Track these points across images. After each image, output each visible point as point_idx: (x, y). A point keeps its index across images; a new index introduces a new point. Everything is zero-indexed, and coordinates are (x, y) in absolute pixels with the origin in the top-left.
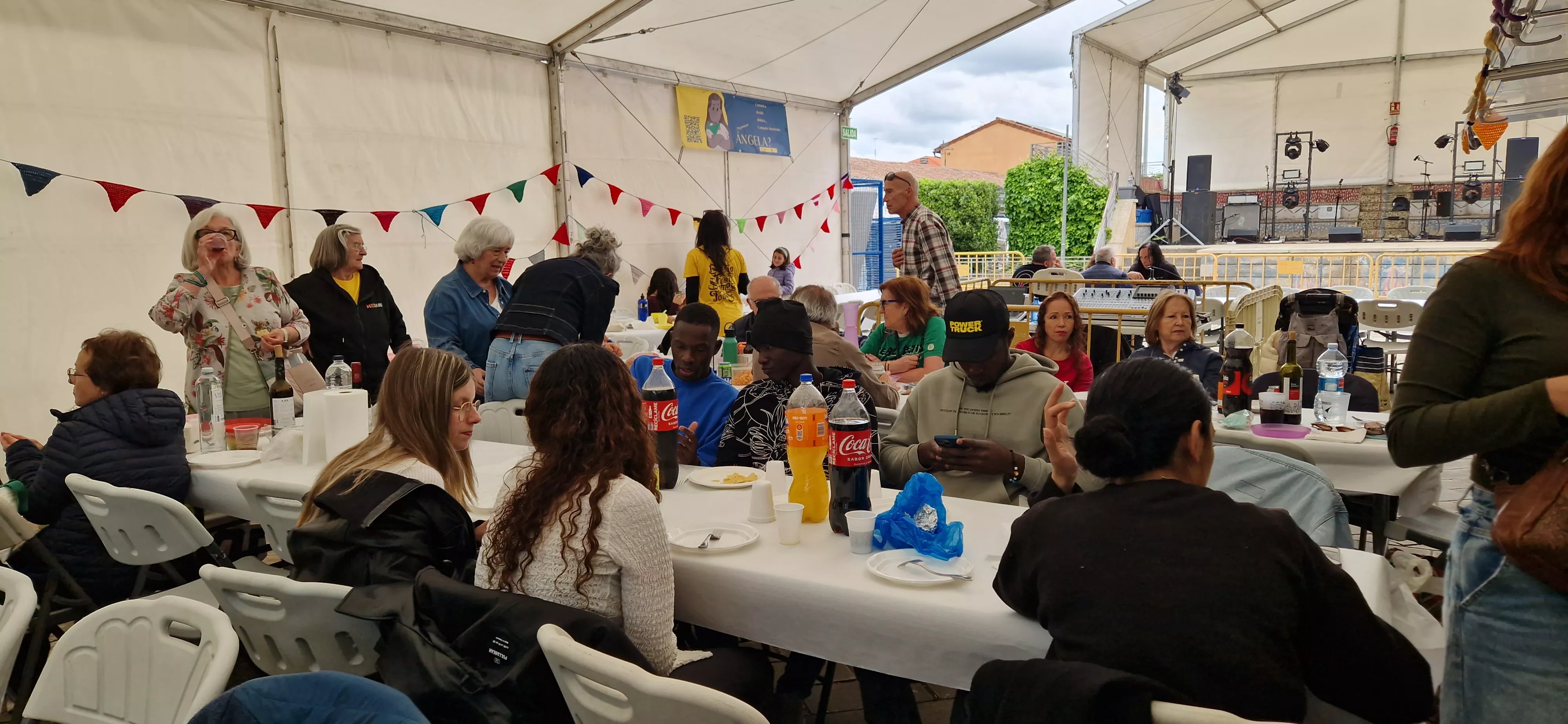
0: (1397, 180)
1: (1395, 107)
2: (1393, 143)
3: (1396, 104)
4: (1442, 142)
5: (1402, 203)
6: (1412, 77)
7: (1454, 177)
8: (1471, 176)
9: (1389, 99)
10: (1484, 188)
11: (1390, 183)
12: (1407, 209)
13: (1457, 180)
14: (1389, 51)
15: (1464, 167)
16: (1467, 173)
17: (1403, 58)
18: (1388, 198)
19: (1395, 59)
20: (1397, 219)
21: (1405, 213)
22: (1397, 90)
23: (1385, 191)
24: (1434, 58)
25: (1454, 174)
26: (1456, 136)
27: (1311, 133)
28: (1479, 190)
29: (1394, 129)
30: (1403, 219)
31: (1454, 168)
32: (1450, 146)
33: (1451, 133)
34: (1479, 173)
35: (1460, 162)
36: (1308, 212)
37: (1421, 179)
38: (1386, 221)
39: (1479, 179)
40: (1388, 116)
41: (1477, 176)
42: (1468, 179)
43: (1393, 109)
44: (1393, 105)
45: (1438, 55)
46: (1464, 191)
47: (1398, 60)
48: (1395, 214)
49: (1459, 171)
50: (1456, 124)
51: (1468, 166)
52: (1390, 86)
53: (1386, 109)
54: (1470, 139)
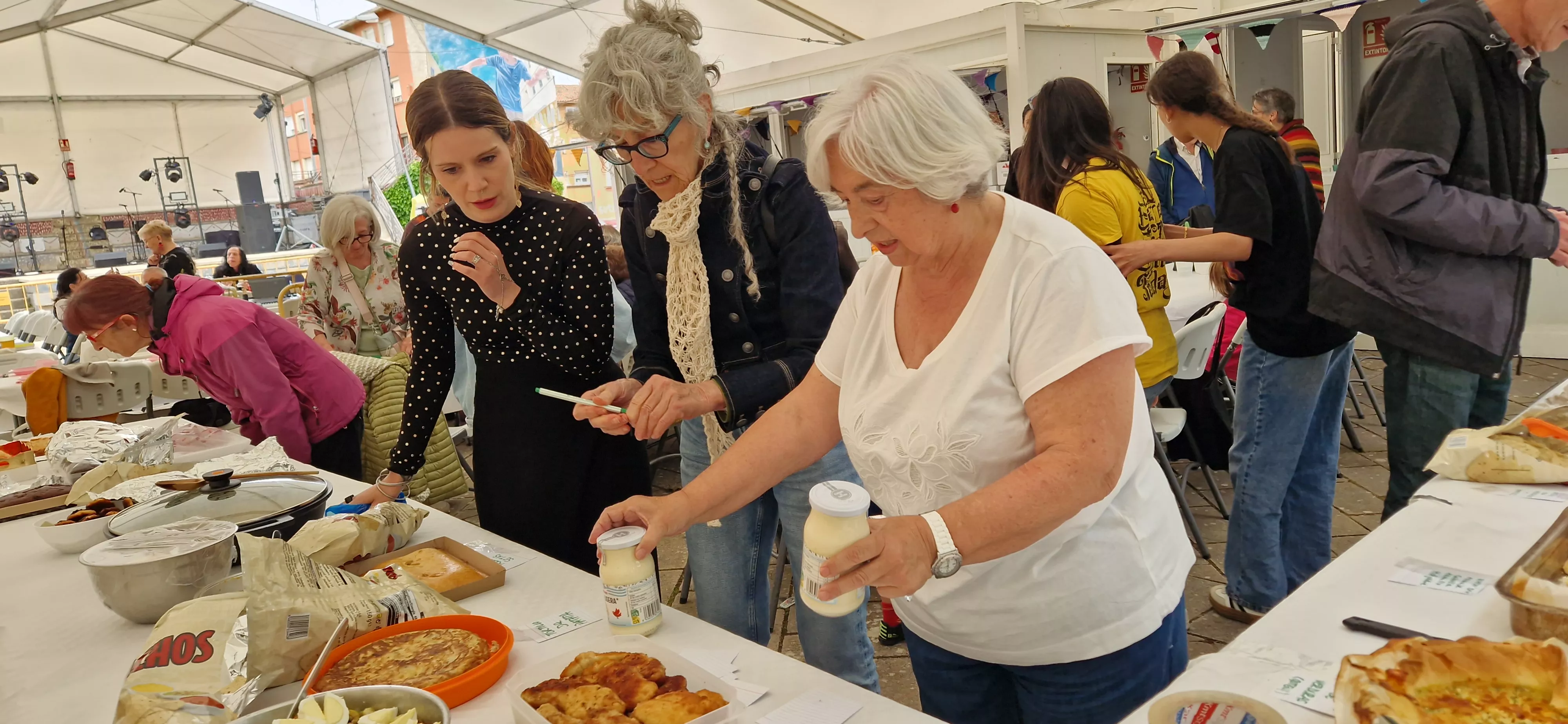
0: (83, 212)
1: (64, 144)
2: (71, 177)
3: (65, 141)
4: (146, 176)
5: (98, 233)
6: (73, 118)
7: (164, 206)
8: (178, 205)
9: (56, 137)
10: (191, 216)
11: (78, 216)
12: (105, 238)
13: (167, 208)
14: (44, 91)
15: (170, 197)
16: (175, 202)
17: (60, 98)
18: (81, 229)
19: (52, 98)
20: (101, 247)
21: (104, 241)
22: (60, 128)
23: (75, 223)
24: (90, 100)
25: (163, 203)
26: (157, 170)
27: (15, 166)
28: (188, 217)
29: (69, 165)
30: (106, 247)
31: (162, 199)
32: (153, 179)
33: (152, 168)
34: (185, 202)
35: (166, 194)
36: (32, 243)
37: (122, 210)
38: (91, 250)
39: (186, 207)
40: (58, 151)
41: (183, 205)
42: (176, 207)
43: (62, 145)
44: (62, 141)
45: (93, 98)
46: (177, 219)
47: (55, 100)
48: (96, 244)
49: (167, 201)
50: (155, 160)
51: (174, 196)
52: (54, 123)
53: (56, 145)
54: (170, 173)
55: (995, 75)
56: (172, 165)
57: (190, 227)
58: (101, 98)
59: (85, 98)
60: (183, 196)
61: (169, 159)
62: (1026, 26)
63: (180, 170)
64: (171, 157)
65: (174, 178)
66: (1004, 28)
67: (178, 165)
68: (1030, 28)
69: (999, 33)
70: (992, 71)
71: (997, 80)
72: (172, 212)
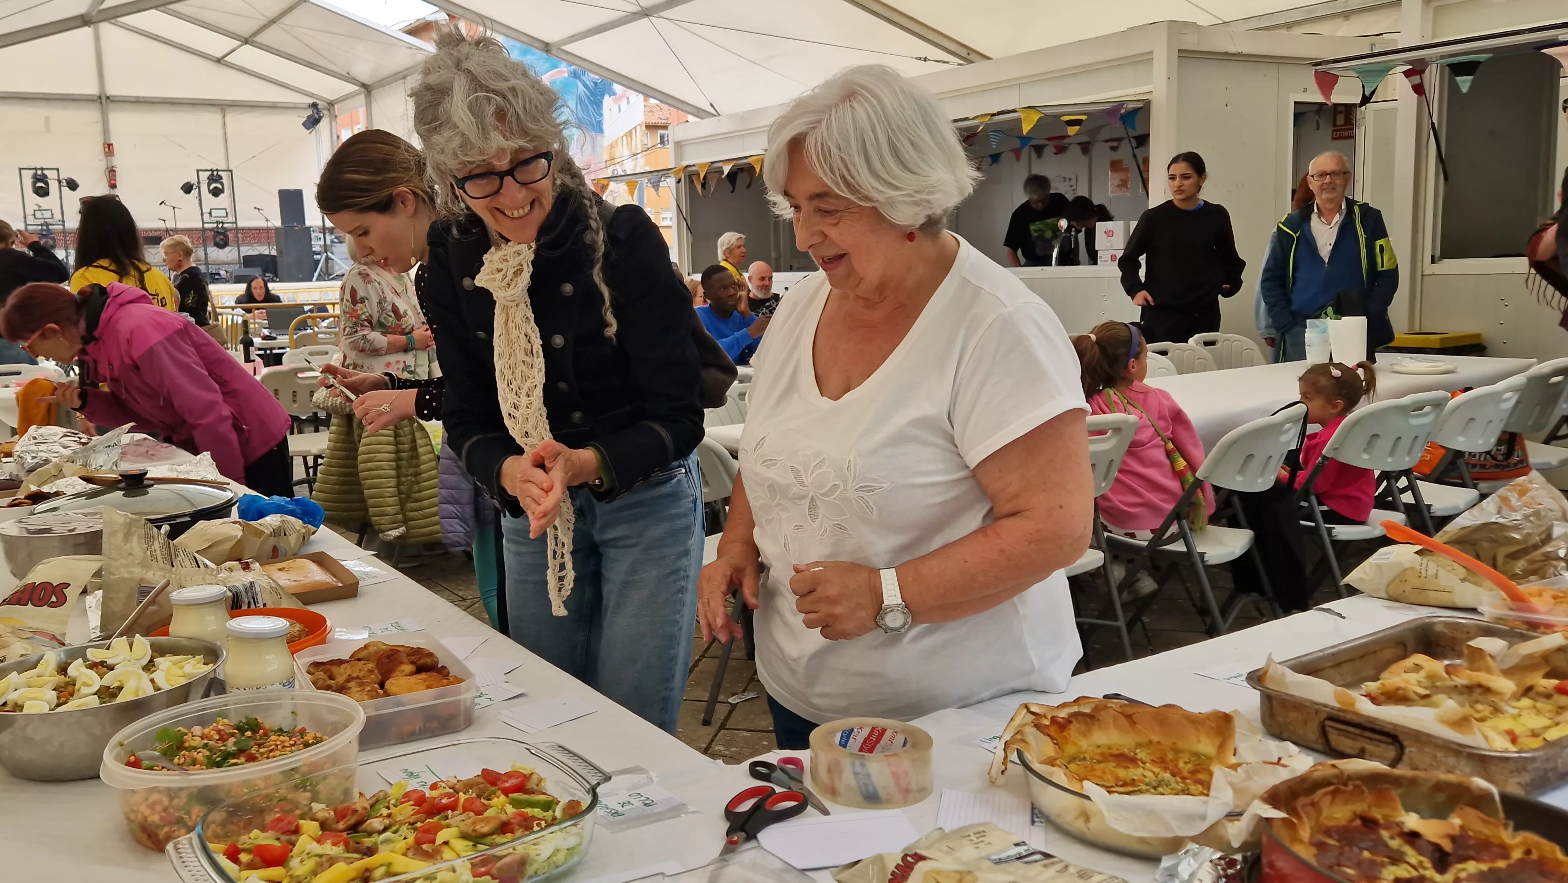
1: (109, 149)
3: (110, 145)
4: (187, 188)
6: (120, 120)
7: (203, 223)
8: (217, 222)
9: (100, 139)
10: (231, 236)
13: (206, 226)
14: (92, 90)
15: (210, 214)
16: (214, 220)
17: (108, 98)
19: (100, 98)
22: (105, 131)
24: (138, 102)
25: (203, 220)
26: (199, 183)
27: (58, 169)
28: (227, 237)
29: (110, 172)
31: (202, 215)
32: (195, 192)
33: (194, 180)
34: (225, 220)
35: (206, 210)
37: (161, 225)
39: (225, 225)
40: (102, 156)
41: (223, 223)
42: (215, 225)
43: (107, 150)
44: (106, 145)
45: (141, 100)
46: (215, 238)
47: (103, 99)
49: (206, 217)
50: (198, 171)
51: (214, 213)
52: (99, 127)
53: (99, 149)
54: (212, 187)
55: (1135, 111)
56: (215, 178)
57: (228, 249)
58: (149, 100)
59: (134, 99)
60: (223, 213)
61: (212, 170)
62: (1179, 51)
63: (222, 184)
64: (214, 168)
65: (216, 193)
66: (1151, 53)
67: (221, 178)
68: (1185, 55)
69: (1145, 59)
70: (1131, 106)
71: (1138, 117)
72: (212, 230)
